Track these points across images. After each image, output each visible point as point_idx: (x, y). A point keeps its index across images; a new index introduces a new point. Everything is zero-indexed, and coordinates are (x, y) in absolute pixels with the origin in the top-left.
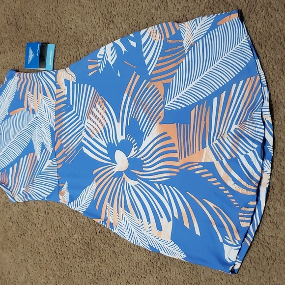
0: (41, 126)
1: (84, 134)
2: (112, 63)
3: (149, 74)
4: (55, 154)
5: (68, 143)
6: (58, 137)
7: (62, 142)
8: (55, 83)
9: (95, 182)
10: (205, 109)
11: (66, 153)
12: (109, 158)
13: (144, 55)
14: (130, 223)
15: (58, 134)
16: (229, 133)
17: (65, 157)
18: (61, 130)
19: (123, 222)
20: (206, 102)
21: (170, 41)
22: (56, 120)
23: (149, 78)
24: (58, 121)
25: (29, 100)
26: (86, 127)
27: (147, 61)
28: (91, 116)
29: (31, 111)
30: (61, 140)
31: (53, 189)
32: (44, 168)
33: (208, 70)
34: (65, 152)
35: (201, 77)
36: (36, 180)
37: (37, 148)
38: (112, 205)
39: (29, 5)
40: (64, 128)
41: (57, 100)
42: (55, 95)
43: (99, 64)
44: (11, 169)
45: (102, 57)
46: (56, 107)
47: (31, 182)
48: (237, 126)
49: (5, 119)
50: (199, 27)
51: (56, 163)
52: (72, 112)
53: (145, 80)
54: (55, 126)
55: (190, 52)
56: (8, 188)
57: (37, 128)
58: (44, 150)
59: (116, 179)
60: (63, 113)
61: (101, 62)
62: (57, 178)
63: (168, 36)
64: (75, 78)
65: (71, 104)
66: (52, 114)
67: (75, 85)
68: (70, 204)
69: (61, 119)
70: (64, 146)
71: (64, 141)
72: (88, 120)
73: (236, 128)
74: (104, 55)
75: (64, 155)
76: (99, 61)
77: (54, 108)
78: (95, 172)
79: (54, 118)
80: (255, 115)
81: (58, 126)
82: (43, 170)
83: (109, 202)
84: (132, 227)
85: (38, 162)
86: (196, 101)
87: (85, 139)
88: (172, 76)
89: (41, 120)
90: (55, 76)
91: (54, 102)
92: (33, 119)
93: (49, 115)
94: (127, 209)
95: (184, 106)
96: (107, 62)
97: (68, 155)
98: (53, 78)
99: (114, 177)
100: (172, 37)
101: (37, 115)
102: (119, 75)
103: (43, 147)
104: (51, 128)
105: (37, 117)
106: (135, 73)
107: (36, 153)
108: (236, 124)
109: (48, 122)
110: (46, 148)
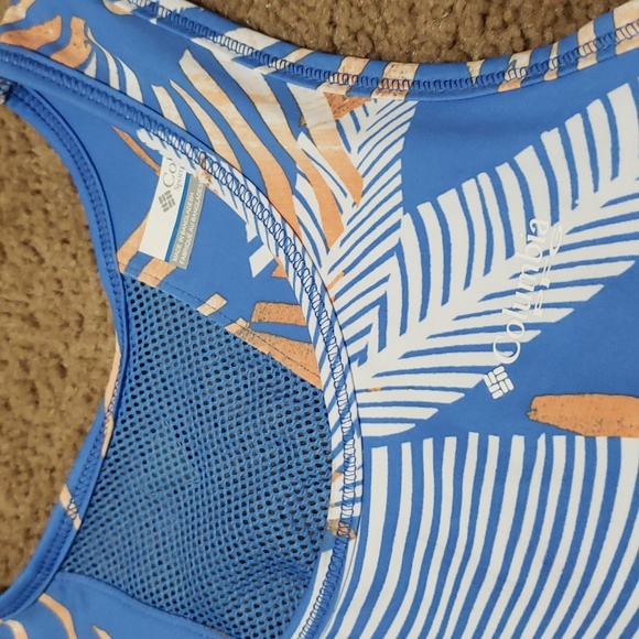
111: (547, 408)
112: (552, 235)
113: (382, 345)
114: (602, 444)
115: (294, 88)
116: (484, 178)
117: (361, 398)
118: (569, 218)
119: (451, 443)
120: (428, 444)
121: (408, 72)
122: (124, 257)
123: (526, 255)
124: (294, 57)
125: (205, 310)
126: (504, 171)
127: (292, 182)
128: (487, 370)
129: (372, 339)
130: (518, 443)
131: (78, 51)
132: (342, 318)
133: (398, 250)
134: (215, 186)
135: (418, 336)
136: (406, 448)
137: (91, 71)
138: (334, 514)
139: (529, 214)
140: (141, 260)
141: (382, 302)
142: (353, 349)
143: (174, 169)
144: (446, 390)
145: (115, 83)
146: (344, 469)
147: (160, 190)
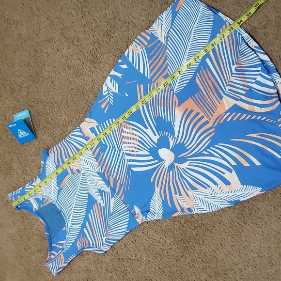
0: (91, 178)
1: (127, 157)
2: (117, 91)
3: (149, 78)
4: (113, 190)
5: (119, 174)
6: (108, 175)
7: (114, 177)
8: (83, 137)
9: (156, 187)
10: (204, 72)
12: (156, 161)
13: (137, 68)
14: (202, 197)
15: (107, 174)
16: (233, 75)
17: (123, 187)
18: (107, 169)
19: (197, 201)
20: (202, 66)
21: (150, 46)
22: (99, 164)
23: (150, 81)
24: (101, 164)
26: (125, 152)
27: (141, 71)
28: (124, 140)
29: (76, 172)
30: (112, 176)
31: (128, 219)
32: (111, 208)
33: (189, 44)
34: (120, 183)
35: (187, 53)
36: (110, 223)
37: (97, 196)
38: (180, 194)
39: (30, 96)
40: (109, 165)
41: (91, 149)
43: (108, 99)
44: (85, 229)
45: (107, 92)
47: (107, 227)
48: (236, 66)
49: (58, 194)
50: (164, 21)
51: (118, 197)
52: (108, 148)
53: (149, 84)
54: (102, 169)
55: (168, 42)
56: (92, 246)
57: (87, 181)
58: (103, 194)
59: (171, 172)
60: (101, 155)
61: (109, 97)
62: (126, 208)
63: (146, 43)
64: (96, 122)
65: (104, 144)
66: (94, 162)
67: (99, 127)
68: (147, 218)
69: (103, 161)
70: (117, 179)
71: (115, 175)
72: (124, 145)
73: (236, 68)
74: (108, 90)
75: (121, 186)
76: (107, 97)
77: (93, 156)
78: (152, 180)
79: (97, 164)
80: (242, 48)
81: (104, 168)
82: (111, 211)
83: (176, 194)
84: (206, 199)
85: (103, 207)
86: (195, 71)
87: (130, 161)
88: (166, 67)
89: (88, 173)
90: (81, 131)
91: (90, 152)
92: (81, 177)
93: (92, 165)
94: (193, 188)
95: (188, 81)
96: (113, 93)
97: (124, 184)
98: (80, 134)
99: (169, 171)
100: (149, 42)
101: (83, 172)
102: (127, 95)
103: (101, 192)
104: (99, 173)
105: (83, 174)
106: (137, 85)
107: (98, 202)
108: (233, 65)
109: (94, 170)
110: (104, 191)
120: (59, 197)
121: (38, 176)
125: (42, 207)
126: (47, 176)
129: (51, 195)
130: (62, 190)
132: (48, 196)
133: (47, 188)
134: (35, 197)
136: (58, 199)
138: (60, 209)
140: (35, 209)
141: (49, 192)
142: (50, 197)
143: (32, 200)
146: (57, 205)
147: (32, 203)
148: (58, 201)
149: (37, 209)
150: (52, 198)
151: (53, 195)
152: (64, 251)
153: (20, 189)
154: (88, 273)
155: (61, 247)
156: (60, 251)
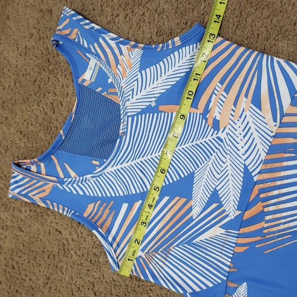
0: (224, 160)
4: (238, 223)
5: (278, 215)
6: (262, 196)
7: (266, 210)
11: (264, 231)
15: (262, 191)
17: (259, 238)
18: (270, 184)
22: (266, 162)
24: (269, 166)
25: (213, 99)
29: (210, 122)
30: (265, 204)
31: (211, 285)
32: (202, 237)
34: (265, 228)
36: (174, 250)
40: (278, 183)
41: (282, 125)
42: (282, 116)
44: (125, 206)
46: (274, 136)
49: (143, 112)
51: (234, 240)
54: (259, 173)
56: (109, 239)
57: (213, 158)
58: (215, 205)
60: (286, 155)
62: (227, 269)
66: (259, 146)
69: (277, 165)
70: (268, 218)
71: (271, 208)
75: (259, 232)
77: (271, 139)
79: (263, 156)
81: (266, 176)
82: (198, 240)
85: (191, 219)
89: (228, 148)
91: (274, 127)
92: (209, 137)
93: (251, 147)
97: (267, 237)
101: (222, 135)
103: (215, 197)
104: (247, 174)
105: (219, 138)
107: (192, 203)
109: (244, 157)
110: (221, 203)
111: (161, 108)
112: (164, 77)
113: (132, 98)
114: (170, 114)
115: (120, 45)
116: (154, 66)
117: (128, 108)
118: (167, 74)
119: (144, 115)
120: (140, 116)
121: (143, 45)
122: (80, 80)
123: (160, 80)
124: (121, 39)
125: (97, 91)
126: (158, 65)
127: (117, 66)
128: (151, 102)
129: (131, 96)
130: (156, 114)
131: (73, 36)
132: (125, 93)
133: (137, 79)
134: (101, 66)
135: (139, 96)
136: (136, 117)
137: (76, 40)
138: (121, 131)
139: (161, 73)
140: (84, 80)
141: (133, 89)
142: (127, 98)
143: (93, 62)
144: (143, 106)
145: (82, 43)
146: (123, 122)
147: (89, 66)
148: (130, 119)
149: (85, 84)
150: (128, 104)
151: (134, 100)
152: (59, 185)
153: (93, 25)
154: (62, 252)
155: (62, 175)
156: (54, 179)
